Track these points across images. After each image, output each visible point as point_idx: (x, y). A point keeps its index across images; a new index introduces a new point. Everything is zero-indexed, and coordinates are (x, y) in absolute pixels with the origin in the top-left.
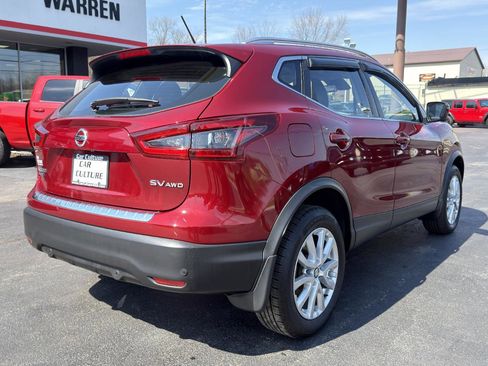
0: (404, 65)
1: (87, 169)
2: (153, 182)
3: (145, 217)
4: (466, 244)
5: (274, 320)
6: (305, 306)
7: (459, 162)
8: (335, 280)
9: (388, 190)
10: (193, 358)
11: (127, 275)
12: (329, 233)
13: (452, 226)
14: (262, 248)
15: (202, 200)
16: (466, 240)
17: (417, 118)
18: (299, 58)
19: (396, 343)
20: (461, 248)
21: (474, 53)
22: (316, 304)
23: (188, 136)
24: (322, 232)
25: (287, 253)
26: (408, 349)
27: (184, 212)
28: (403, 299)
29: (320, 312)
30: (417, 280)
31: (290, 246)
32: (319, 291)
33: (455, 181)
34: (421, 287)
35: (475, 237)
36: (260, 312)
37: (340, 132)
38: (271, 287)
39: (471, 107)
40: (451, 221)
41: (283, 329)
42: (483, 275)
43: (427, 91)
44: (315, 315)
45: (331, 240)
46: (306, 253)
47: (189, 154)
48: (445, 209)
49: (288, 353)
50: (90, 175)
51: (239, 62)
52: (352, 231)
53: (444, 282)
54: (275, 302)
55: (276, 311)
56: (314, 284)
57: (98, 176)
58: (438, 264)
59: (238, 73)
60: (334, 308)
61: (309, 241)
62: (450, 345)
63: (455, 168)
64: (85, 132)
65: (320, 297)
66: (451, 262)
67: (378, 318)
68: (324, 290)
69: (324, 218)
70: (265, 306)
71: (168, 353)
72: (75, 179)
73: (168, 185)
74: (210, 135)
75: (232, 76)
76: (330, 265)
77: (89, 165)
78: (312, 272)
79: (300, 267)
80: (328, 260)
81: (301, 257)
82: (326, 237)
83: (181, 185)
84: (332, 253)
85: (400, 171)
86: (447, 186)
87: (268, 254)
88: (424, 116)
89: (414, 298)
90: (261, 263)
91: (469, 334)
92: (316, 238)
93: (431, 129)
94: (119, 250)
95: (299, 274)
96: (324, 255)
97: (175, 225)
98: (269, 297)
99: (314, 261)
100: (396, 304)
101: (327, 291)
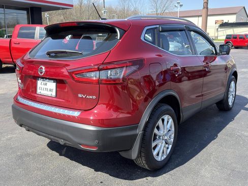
0: (208, 15)
1: (45, 87)
2: (80, 96)
3: (76, 114)
4: (238, 116)
5: (143, 163)
6: (158, 155)
7: (235, 74)
8: (172, 140)
9: (200, 93)
10: (101, 182)
11: (67, 142)
12: (170, 117)
13: (231, 106)
14: (136, 128)
15: (105, 106)
16: (237, 114)
17: (215, 53)
18: (155, 26)
19: (203, 172)
20: (235, 118)
21: (243, 9)
22: (163, 153)
23: (98, 72)
24: (166, 117)
25: (149, 130)
26: (209, 175)
27: (96, 112)
28: (206, 147)
29: (165, 157)
30: (213, 137)
31: (150, 126)
32: (164, 147)
33: (233, 84)
34: (215, 140)
35: (242, 112)
36: (135, 159)
37: (175, 65)
38: (141, 147)
39: (242, 38)
40: (230, 104)
41: (146, 167)
42: (246, 134)
43: (219, 29)
44: (163, 158)
45: (171, 120)
46: (158, 128)
47: (99, 82)
48: (227, 98)
49: (149, 178)
50: (47, 89)
51: (124, 31)
52: (181, 114)
53: (226, 137)
54: (143, 154)
55: (143, 158)
56: (162, 143)
57: (51, 90)
58: (224, 127)
59: (123, 37)
60: (172, 154)
61: (160, 122)
62: (229, 172)
63: (233, 77)
64: (43, 68)
65: (165, 149)
66: (230, 126)
67: (194, 158)
68: (167, 145)
69: (167, 110)
70: (138, 157)
71: (89, 179)
72: (39, 91)
73: (88, 97)
74: (109, 72)
75: (120, 39)
76: (170, 133)
77: (46, 84)
78: (161, 138)
79: (155, 135)
80: (169, 130)
81: (156, 131)
82: (168, 119)
83: (94, 97)
84: (171, 127)
85: (206, 79)
86: (229, 86)
87: (139, 131)
88: (218, 51)
89: (212, 147)
90: (135, 136)
91: (238, 167)
92: (163, 120)
93: (221, 58)
94: (63, 130)
95: (155, 139)
96: (167, 129)
97: (91, 118)
98: (140, 152)
99: (162, 132)
100: (203, 151)
101: (168, 146)
